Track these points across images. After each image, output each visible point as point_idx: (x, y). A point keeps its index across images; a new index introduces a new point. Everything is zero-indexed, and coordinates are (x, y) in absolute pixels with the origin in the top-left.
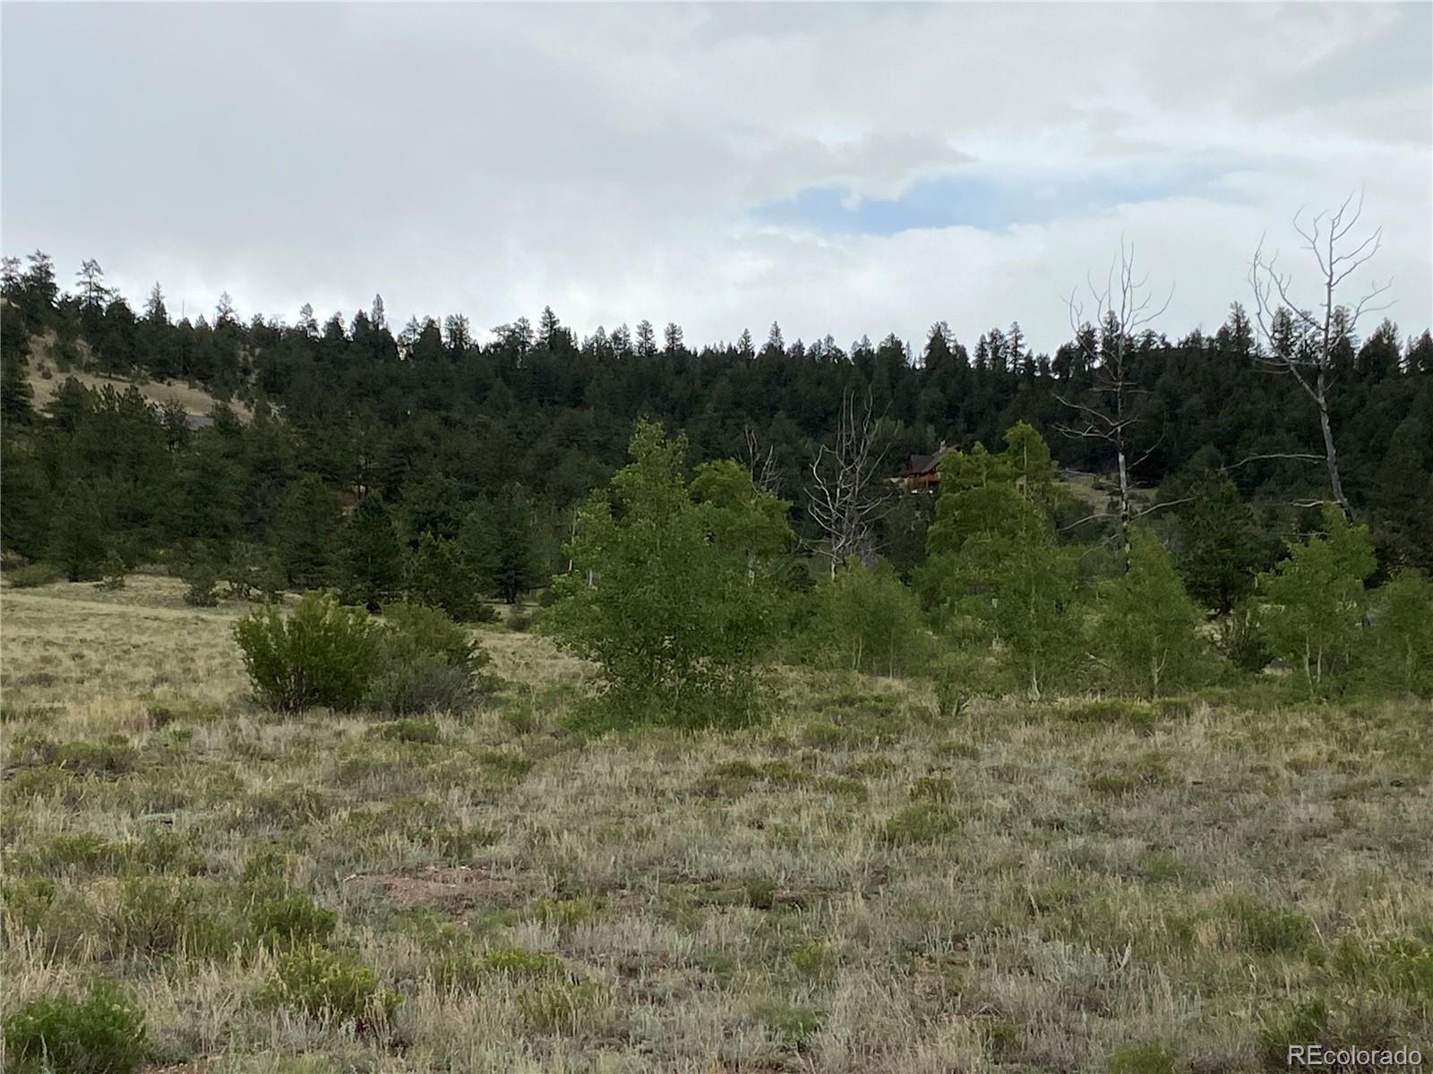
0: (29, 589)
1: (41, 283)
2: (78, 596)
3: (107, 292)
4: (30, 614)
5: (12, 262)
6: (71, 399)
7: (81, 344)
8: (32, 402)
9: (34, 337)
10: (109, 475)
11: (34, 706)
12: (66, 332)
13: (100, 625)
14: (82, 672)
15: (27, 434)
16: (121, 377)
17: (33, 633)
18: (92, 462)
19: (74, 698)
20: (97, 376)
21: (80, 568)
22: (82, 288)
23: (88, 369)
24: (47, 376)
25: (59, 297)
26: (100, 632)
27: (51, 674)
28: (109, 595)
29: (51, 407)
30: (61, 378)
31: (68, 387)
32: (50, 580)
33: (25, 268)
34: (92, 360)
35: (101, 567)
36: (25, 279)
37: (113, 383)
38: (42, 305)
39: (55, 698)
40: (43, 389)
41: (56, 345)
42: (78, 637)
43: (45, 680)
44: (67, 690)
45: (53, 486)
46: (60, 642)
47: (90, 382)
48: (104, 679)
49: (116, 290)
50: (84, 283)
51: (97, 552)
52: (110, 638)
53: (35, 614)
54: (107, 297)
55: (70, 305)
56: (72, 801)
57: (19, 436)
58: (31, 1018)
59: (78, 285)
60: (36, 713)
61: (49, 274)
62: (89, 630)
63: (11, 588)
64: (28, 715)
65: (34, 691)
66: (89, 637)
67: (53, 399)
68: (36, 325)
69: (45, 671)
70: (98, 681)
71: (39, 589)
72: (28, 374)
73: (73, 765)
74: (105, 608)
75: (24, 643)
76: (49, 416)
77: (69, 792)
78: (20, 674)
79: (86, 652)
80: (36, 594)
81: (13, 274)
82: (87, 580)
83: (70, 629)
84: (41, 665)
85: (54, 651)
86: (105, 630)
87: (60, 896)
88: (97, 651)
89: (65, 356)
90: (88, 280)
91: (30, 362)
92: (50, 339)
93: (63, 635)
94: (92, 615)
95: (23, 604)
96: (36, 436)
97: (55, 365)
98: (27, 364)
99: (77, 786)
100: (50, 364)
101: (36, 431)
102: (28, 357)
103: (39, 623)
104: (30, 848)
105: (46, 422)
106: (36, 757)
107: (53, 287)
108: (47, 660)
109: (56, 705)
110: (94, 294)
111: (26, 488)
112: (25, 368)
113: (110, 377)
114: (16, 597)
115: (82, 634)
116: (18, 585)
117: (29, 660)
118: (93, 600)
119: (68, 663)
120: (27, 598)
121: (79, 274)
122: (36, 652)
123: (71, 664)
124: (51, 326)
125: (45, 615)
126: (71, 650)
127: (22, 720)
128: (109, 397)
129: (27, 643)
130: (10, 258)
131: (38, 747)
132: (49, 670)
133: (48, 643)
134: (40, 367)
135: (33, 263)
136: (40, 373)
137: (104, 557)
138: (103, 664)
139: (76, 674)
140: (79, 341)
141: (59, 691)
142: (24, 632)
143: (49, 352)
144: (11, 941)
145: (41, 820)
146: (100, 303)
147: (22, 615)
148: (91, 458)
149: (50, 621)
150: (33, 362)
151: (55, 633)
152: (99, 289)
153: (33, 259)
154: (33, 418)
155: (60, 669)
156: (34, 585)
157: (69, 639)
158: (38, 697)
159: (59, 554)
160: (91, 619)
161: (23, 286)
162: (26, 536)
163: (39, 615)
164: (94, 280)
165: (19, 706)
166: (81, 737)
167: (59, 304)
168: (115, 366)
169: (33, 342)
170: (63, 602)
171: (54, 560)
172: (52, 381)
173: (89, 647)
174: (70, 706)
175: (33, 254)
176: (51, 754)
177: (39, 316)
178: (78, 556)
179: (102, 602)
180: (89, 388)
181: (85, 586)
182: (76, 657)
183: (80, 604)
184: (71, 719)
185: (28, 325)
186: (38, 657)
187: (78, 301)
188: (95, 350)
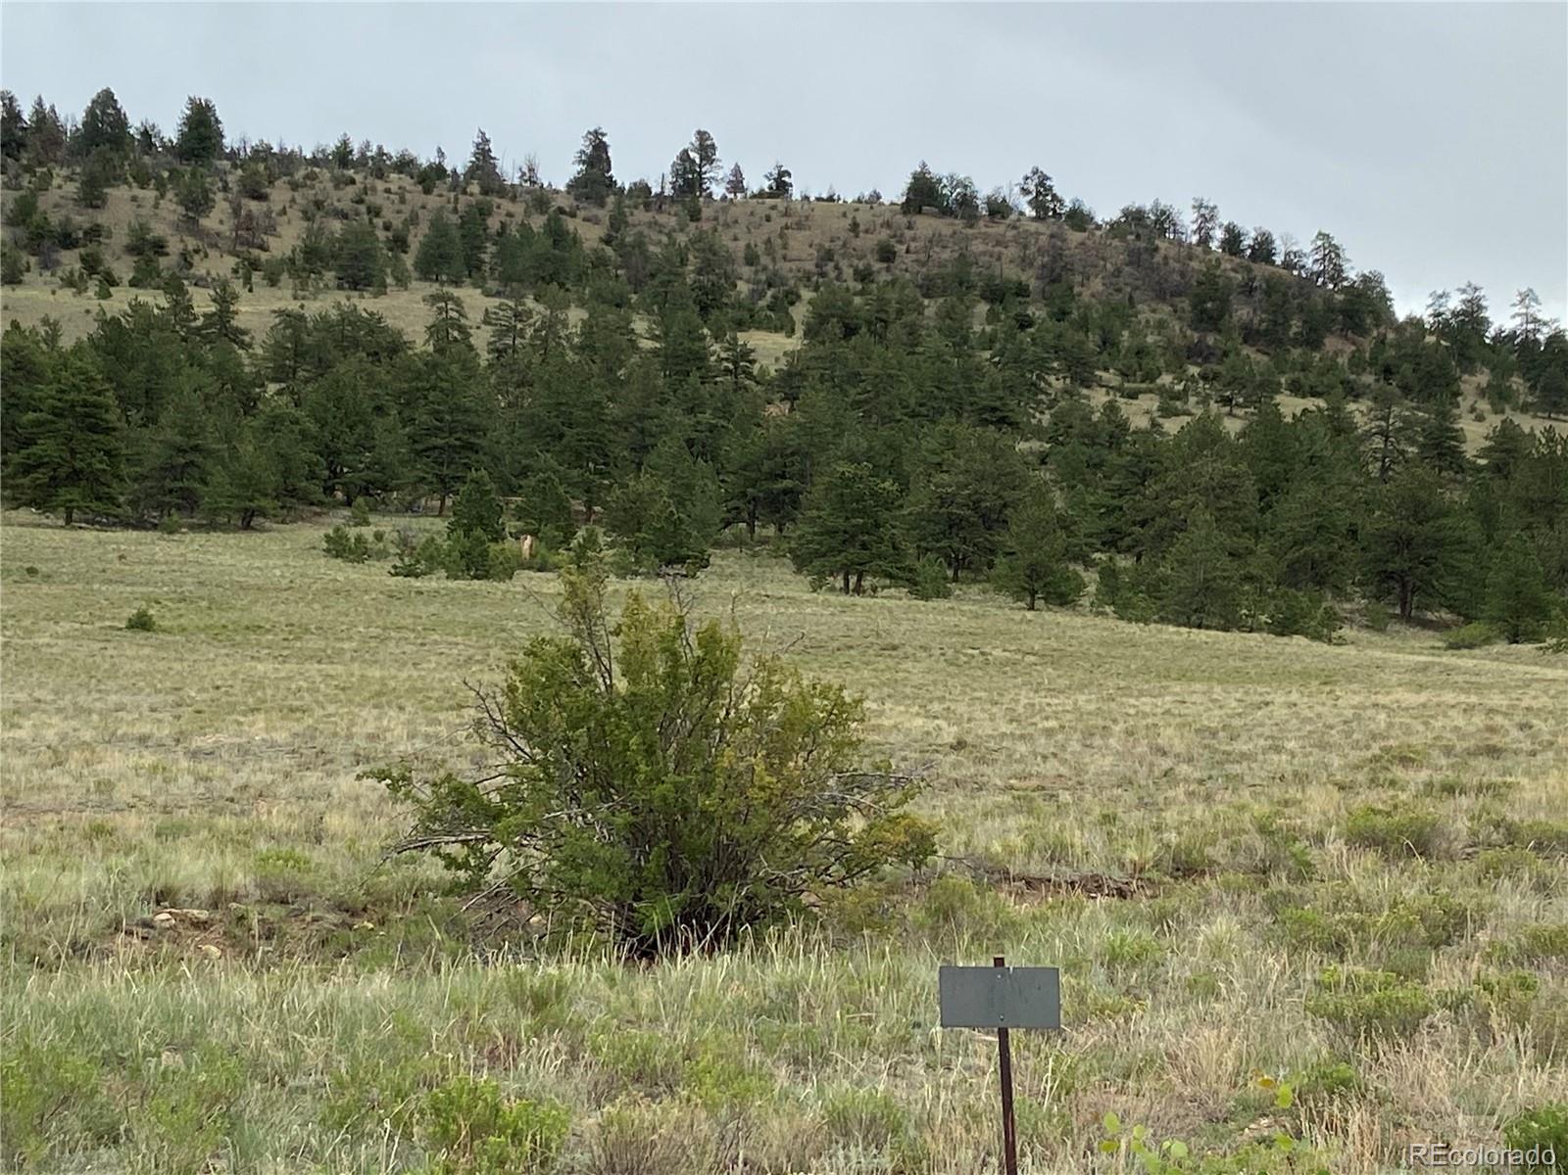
0: (1465, 651)
1: (1471, 319)
2: (1518, 659)
3: (1545, 324)
4: (1467, 677)
5: (1441, 297)
6: (1507, 444)
7: (1517, 382)
8: (1464, 447)
9: (1466, 377)
10: (1552, 528)
11: (1485, 779)
12: (1501, 371)
13: (1546, 692)
14: (1533, 743)
15: (1460, 483)
16: (1562, 417)
17: (1473, 699)
18: (1532, 511)
19: (1527, 773)
20: (1535, 416)
21: (1522, 628)
22: (1518, 320)
23: (1525, 409)
24: (1480, 418)
25: (1491, 332)
26: (1546, 699)
27: (1500, 745)
28: (1553, 658)
29: (1485, 452)
30: (1496, 420)
31: (1503, 429)
32: (1488, 641)
33: (1455, 303)
34: (1530, 399)
35: (1545, 628)
36: (1455, 314)
37: (1554, 424)
38: (1474, 342)
39: (1507, 772)
40: (1475, 433)
41: (1489, 385)
42: (1524, 704)
43: (1493, 752)
44: (1519, 764)
45: (1490, 539)
46: (1504, 709)
47: (1527, 423)
48: (1558, 753)
49: (1556, 321)
50: (1519, 315)
51: (1540, 611)
52: (1558, 706)
53: (1473, 679)
54: (1545, 330)
55: (1504, 340)
56: (1542, 887)
57: (1451, 486)
58: (1536, 1126)
59: (1513, 317)
60: (1488, 788)
61: (1480, 308)
62: (1535, 698)
63: (1446, 649)
64: (1480, 789)
65: (1482, 763)
66: (1535, 704)
67: (1488, 443)
68: (1468, 363)
69: (1491, 742)
70: (1551, 754)
71: (1477, 651)
72: (1460, 417)
73: (1539, 847)
74: (1550, 673)
75: (1465, 710)
76: (1482, 462)
77: (1539, 877)
78: (1465, 745)
79: (1535, 722)
80: (1474, 658)
81: (1442, 310)
82: (1529, 641)
83: (1514, 696)
84: (1487, 735)
85: (1499, 720)
86: (1553, 697)
87: (1544, 993)
88: (1546, 720)
89: (1499, 395)
90: (1524, 311)
91: (1462, 403)
92: (1483, 378)
93: (1505, 703)
94: (1537, 680)
95: (1460, 668)
96: (1471, 483)
97: (1489, 407)
98: (1458, 406)
99: (1548, 872)
100: (1484, 406)
101: (1469, 479)
102: (1460, 399)
103: (1478, 688)
104: (1503, 937)
105: (1480, 469)
106: (1495, 836)
107: (1485, 322)
108: (1492, 729)
109: (1509, 779)
110: (1531, 326)
111: (1460, 542)
112: (1456, 411)
113: (1549, 418)
114: (1449, 659)
115: (1526, 702)
116: (1454, 646)
117: (1472, 729)
118: (1536, 664)
119: (1515, 733)
120: (1465, 661)
121: (1514, 305)
122: (1479, 720)
123: (1520, 735)
124: (1483, 364)
125: (1483, 679)
126: (1517, 719)
127: (1473, 795)
128: (1550, 439)
129: (1469, 710)
130: (1440, 292)
131: (1497, 826)
132: (1495, 740)
133: (1491, 711)
134: (1473, 410)
135: (1464, 296)
136: (1473, 416)
137: (1547, 617)
138: (1555, 734)
139: (1527, 745)
140: (1514, 379)
141: (1509, 763)
142: (1463, 698)
143: (1482, 393)
144: (1498, 1038)
145: (1511, 908)
146: (1538, 336)
147: (1460, 679)
148: (1530, 506)
149: (1491, 686)
150: (1465, 404)
151: (1497, 700)
152: (1536, 321)
153: (1464, 291)
154: (1466, 466)
155: (1508, 740)
156: (1471, 646)
157: (1514, 707)
158: (1485, 770)
159: (1495, 614)
160: (1534, 685)
161: (1453, 321)
162: (1461, 594)
163: (1478, 679)
164: (1531, 311)
165: (1469, 779)
166: (1542, 816)
167: (1493, 339)
168: (1555, 404)
169: (1465, 382)
170: (1503, 666)
171: (1492, 620)
172: (1486, 424)
173: (1537, 716)
174: (1525, 781)
175: (1463, 287)
176: (1512, 835)
177: (1471, 353)
178: (1517, 614)
179: (1545, 666)
180: (1527, 430)
181: (1526, 648)
182: (1522, 727)
183: (1521, 668)
184: (1528, 796)
185: (1459, 364)
186: (1481, 725)
187: (1513, 335)
188: (1533, 388)
